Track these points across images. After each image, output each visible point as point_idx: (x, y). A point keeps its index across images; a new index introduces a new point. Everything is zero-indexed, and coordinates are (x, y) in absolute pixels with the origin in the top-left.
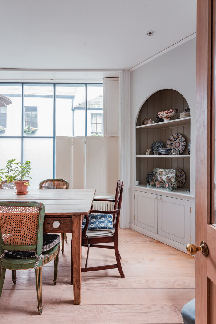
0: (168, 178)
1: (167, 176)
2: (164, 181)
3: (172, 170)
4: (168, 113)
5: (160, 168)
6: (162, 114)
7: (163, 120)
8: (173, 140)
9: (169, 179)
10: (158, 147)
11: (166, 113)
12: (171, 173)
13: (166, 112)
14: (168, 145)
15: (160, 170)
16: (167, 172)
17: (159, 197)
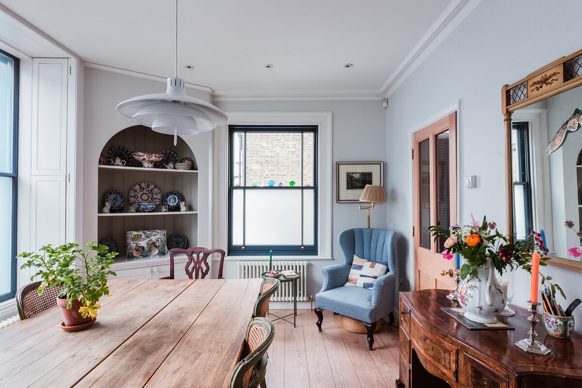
0: (150, 242)
1: (148, 240)
2: (144, 247)
3: (157, 231)
4: (158, 157)
5: (135, 231)
6: (141, 156)
7: (141, 165)
8: (138, 191)
9: (152, 243)
10: (114, 199)
11: (155, 156)
12: (154, 235)
13: (157, 155)
14: (131, 197)
15: (136, 234)
16: (148, 234)
17: (155, 269)
